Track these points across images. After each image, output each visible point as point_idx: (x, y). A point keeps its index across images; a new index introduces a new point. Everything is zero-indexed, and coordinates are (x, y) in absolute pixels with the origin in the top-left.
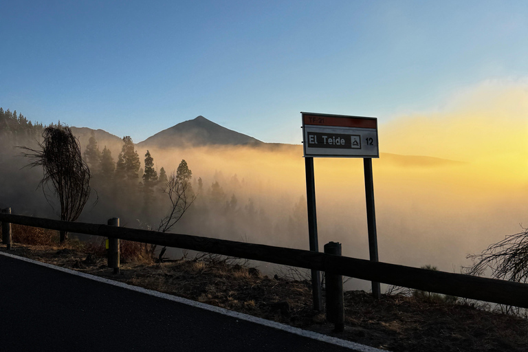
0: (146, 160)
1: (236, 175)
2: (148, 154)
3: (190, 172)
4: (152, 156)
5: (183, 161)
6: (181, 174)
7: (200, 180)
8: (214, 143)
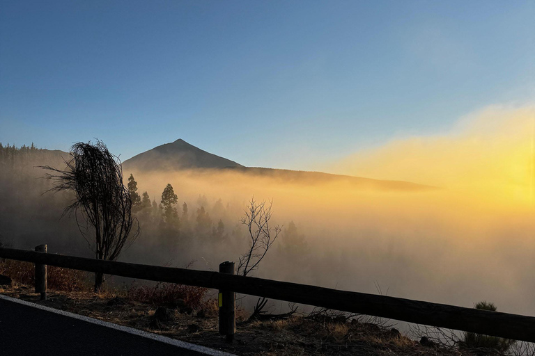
0: (129, 184)
1: (220, 200)
2: (131, 178)
3: (175, 197)
4: (135, 180)
5: (169, 185)
6: (166, 199)
7: (185, 205)
8: (199, 167)
